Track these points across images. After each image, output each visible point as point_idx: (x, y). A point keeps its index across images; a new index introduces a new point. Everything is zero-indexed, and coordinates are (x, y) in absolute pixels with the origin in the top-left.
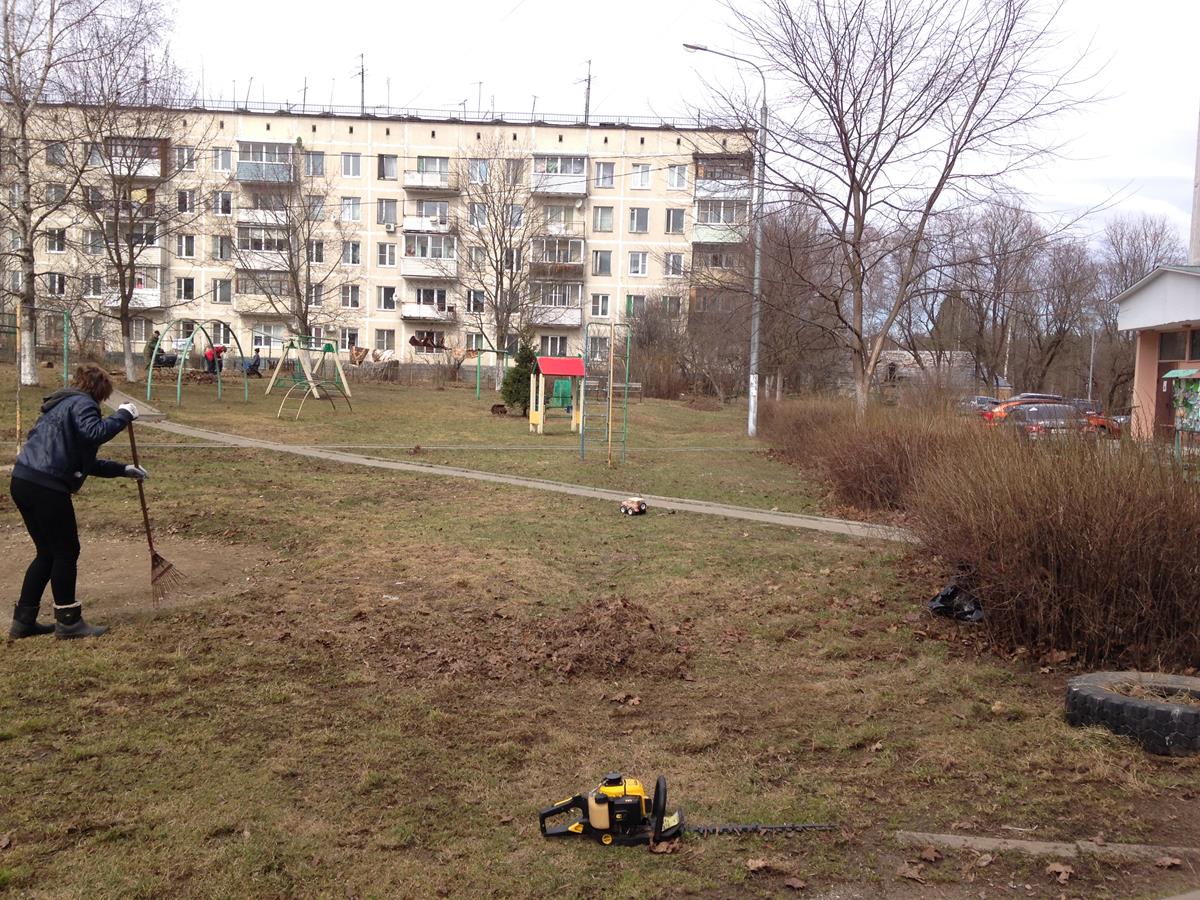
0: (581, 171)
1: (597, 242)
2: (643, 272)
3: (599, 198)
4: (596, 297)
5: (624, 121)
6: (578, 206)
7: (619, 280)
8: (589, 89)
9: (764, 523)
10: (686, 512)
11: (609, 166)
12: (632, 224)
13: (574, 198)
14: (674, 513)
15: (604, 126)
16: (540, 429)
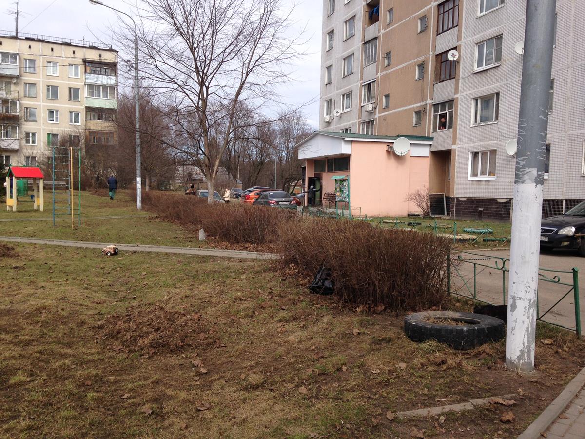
0: (15, 62)
1: (26, 102)
2: (57, 121)
3: (28, 78)
4: (27, 134)
5: (40, 37)
6: (14, 82)
7: (42, 124)
8: (17, 18)
9: (188, 254)
10: (142, 252)
11: (33, 61)
12: (48, 95)
13: (11, 77)
14: (135, 252)
15: (27, 39)
16: (14, 209)
